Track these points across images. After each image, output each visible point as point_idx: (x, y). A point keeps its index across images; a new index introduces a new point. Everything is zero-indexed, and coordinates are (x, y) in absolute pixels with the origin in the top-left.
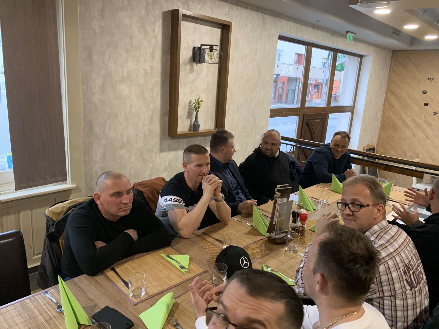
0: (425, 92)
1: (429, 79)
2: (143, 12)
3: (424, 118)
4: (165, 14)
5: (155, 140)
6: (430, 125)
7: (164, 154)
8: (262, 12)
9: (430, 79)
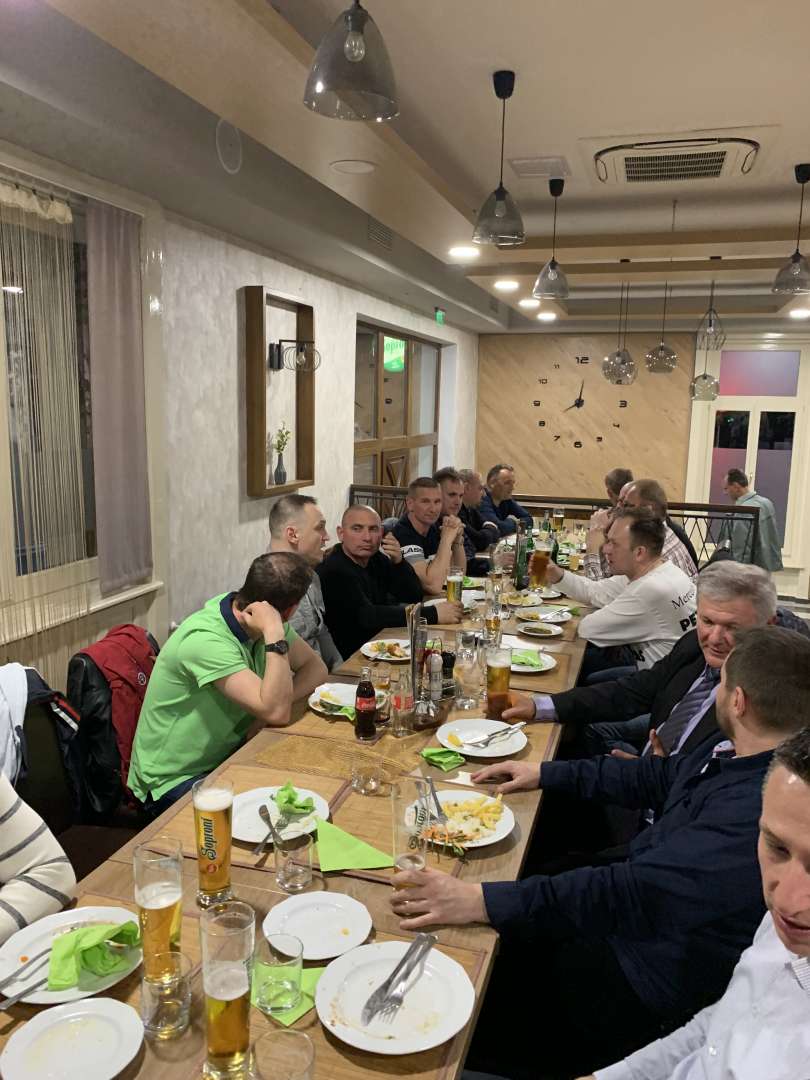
0: (537, 404)
1: (541, 381)
2: (217, 292)
3: (541, 448)
4: (239, 292)
5: (234, 501)
6: (551, 456)
7: (244, 527)
8: (337, 282)
9: (543, 381)
